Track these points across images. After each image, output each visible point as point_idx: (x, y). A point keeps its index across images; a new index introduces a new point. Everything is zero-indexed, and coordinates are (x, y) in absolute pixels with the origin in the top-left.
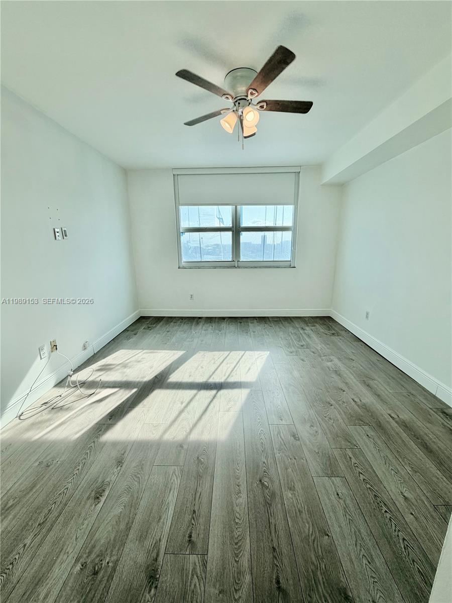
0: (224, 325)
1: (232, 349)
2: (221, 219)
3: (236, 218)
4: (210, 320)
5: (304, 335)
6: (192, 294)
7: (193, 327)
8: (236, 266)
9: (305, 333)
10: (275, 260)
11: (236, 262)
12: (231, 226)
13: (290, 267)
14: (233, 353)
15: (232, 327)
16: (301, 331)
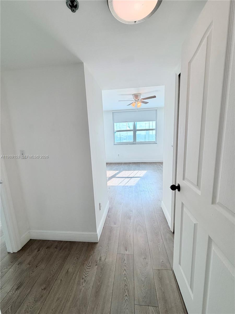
0: (131, 165)
1: (134, 170)
2: (129, 127)
3: (135, 126)
4: (125, 163)
5: (160, 167)
6: (119, 154)
7: (120, 166)
8: (135, 143)
9: (161, 167)
10: (149, 141)
11: (135, 142)
12: (133, 129)
13: (155, 143)
14: (135, 171)
15: (134, 165)
16: (159, 166)
